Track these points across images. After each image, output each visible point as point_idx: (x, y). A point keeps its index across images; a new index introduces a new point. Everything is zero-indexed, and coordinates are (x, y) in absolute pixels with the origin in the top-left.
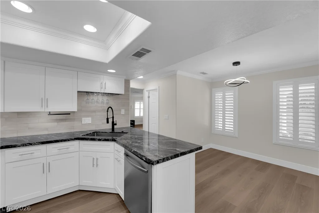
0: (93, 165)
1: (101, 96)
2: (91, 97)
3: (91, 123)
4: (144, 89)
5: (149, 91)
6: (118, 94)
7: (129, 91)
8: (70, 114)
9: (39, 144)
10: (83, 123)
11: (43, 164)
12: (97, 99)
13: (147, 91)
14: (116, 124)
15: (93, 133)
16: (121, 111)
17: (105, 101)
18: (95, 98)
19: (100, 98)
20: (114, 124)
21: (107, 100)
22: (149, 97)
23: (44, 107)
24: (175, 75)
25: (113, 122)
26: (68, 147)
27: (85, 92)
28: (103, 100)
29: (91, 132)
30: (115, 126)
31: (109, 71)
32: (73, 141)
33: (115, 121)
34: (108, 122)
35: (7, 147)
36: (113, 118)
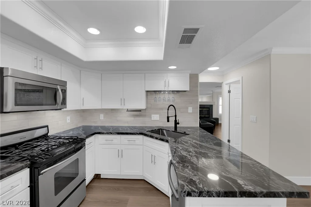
0: (152, 161)
1: (168, 94)
2: (158, 96)
3: (158, 120)
4: (223, 82)
5: (229, 84)
6: (185, 91)
7: (198, 86)
8: (141, 111)
9: (116, 134)
10: (152, 119)
11: (119, 150)
12: (163, 97)
13: (226, 84)
14: (178, 123)
15: (158, 129)
16: (188, 108)
17: (171, 99)
18: (162, 96)
19: (167, 96)
20: (176, 123)
21: (173, 97)
22: (229, 92)
23: (122, 105)
24: (269, 55)
25: (176, 121)
26: (135, 140)
27: (153, 91)
28: (169, 97)
29: (157, 129)
30: (177, 125)
31: (170, 67)
32: (138, 135)
33: (177, 119)
34: (168, 121)
35: (99, 133)
36: (176, 116)
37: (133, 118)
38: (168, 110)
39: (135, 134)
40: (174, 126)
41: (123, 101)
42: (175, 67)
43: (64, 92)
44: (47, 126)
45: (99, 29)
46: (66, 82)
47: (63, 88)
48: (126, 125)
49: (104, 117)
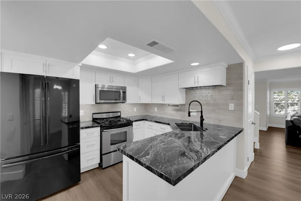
3: (196, 115)
8: (178, 106)
9: (154, 122)
14: (204, 120)
16: (229, 105)
20: (202, 119)
23: (163, 101)
25: (202, 117)
26: (165, 128)
32: (167, 125)
33: (203, 115)
34: (189, 116)
35: (146, 120)
36: (202, 112)
37: (175, 112)
38: (190, 105)
39: (165, 124)
40: (199, 121)
41: (163, 97)
42: (198, 64)
43: (124, 93)
44: (120, 112)
45: (134, 54)
46: (126, 87)
47: (124, 91)
48: (171, 117)
49: (157, 110)
